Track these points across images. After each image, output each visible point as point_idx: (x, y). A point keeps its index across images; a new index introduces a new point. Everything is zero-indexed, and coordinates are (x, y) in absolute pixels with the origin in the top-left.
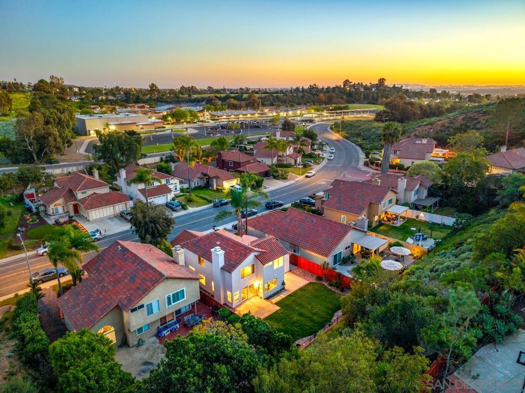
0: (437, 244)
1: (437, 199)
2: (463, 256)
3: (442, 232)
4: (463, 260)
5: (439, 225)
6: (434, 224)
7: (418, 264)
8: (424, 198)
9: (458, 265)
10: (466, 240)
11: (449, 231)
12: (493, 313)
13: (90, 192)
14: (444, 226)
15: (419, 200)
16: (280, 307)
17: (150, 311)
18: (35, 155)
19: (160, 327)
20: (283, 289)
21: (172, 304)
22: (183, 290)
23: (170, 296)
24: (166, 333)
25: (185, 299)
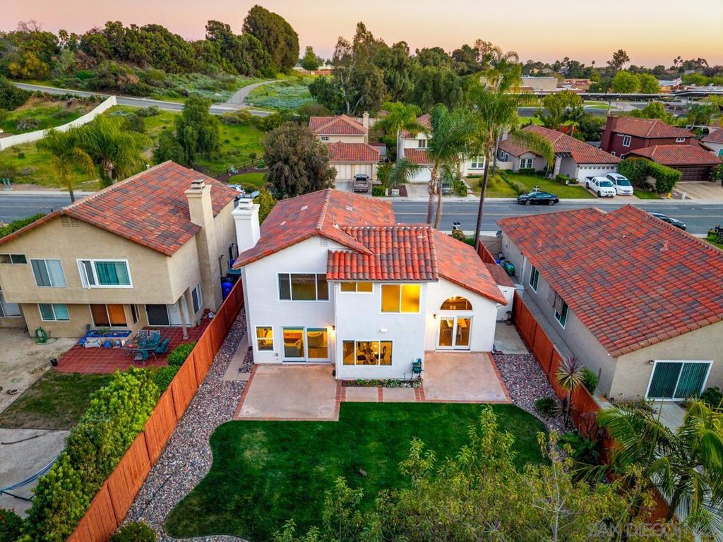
13: (334, 139)
16: (340, 419)
17: (43, 279)
18: (348, 104)
19: (94, 327)
20: (411, 382)
21: (97, 285)
22: (124, 264)
23: (88, 264)
24: (93, 342)
25: (131, 286)
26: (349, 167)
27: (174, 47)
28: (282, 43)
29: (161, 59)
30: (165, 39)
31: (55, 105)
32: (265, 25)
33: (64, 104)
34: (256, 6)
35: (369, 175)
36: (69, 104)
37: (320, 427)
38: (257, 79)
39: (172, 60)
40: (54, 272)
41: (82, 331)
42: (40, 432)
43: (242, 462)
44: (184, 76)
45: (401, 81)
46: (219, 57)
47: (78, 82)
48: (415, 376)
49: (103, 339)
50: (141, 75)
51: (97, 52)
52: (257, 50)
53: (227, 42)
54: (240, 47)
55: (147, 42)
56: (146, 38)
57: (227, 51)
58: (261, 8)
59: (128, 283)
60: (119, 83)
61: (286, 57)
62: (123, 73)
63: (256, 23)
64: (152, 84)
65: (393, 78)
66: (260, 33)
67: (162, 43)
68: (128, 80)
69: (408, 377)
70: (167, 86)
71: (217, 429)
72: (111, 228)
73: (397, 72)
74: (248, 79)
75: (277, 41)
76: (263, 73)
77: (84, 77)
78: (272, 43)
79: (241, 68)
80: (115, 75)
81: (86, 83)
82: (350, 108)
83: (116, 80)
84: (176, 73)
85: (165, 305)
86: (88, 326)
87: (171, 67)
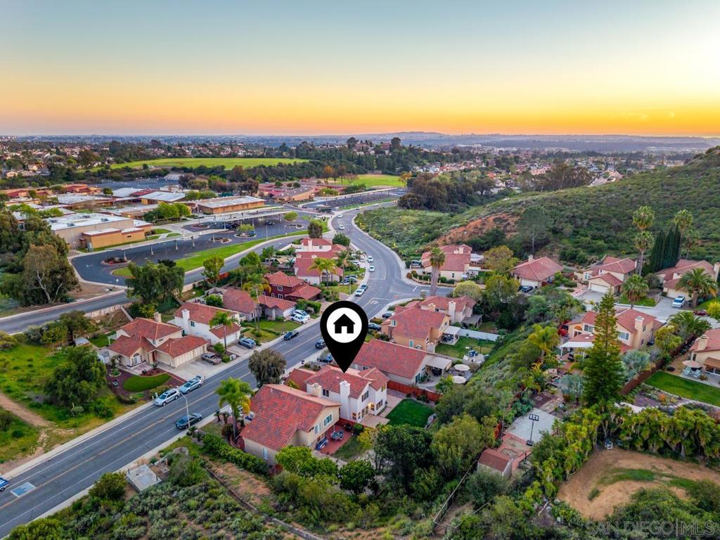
0: (487, 359)
1: (481, 316)
2: (505, 368)
3: (488, 347)
4: (505, 371)
5: (485, 340)
6: (481, 340)
7: (476, 376)
8: (470, 316)
9: (502, 376)
10: (505, 356)
11: (493, 346)
12: (522, 401)
14: (490, 342)
15: (466, 318)
18: (48, 294)
23: (325, 419)
26: (192, 353)
82: (51, 297)
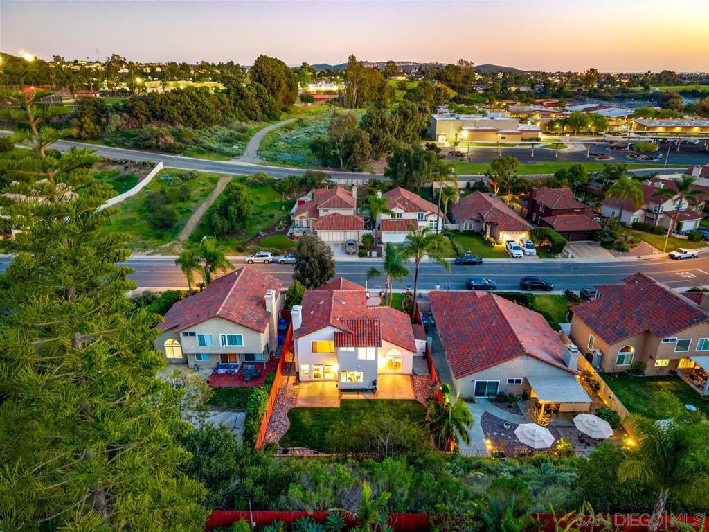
13: (332, 211)
16: (341, 406)
17: (202, 341)
18: (341, 160)
19: (220, 363)
20: (372, 390)
21: (227, 345)
22: (241, 336)
23: (224, 336)
24: (221, 371)
25: (243, 346)
26: (342, 234)
27: (199, 107)
28: (284, 86)
29: (189, 118)
30: (191, 100)
31: (115, 168)
32: (270, 73)
33: (122, 167)
34: (261, 56)
35: (356, 240)
36: (126, 168)
37: (332, 410)
38: (264, 123)
39: (197, 118)
40: (207, 340)
41: (215, 366)
42: (217, 413)
43: (301, 424)
44: (207, 131)
45: (383, 137)
46: (233, 107)
47: (125, 141)
48: (374, 387)
49: (226, 370)
50: (174, 134)
51: (139, 115)
52: (263, 96)
53: (239, 94)
54: (250, 98)
55: (177, 105)
56: (177, 101)
57: (239, 101)
58: (265, 57)
59: (242, 344)
60: (160, 143)
61: (287, 97)
62: (162, 136)
63: (262, 71)
64: (184, 142)
65: (377, 134)
66: (265, 80)
67: (189, 103)
68: (166, 141)
69: (371, 387)
70: (196, 142)
71: (289, 411)
72: (237, 321)
73: (381, 130)
74: (257, 125)
75: (279, 86)
76: (268, 116)
77: (129, 136)
78: (276, 88)
79: (251, 115)
80: (156, 138)
81: (132, 143)
82: (343, 163)
83: (157, 142)
84: (201, 129)
85: (253, 354)
86: (218, 363)
87: (197, 124)
